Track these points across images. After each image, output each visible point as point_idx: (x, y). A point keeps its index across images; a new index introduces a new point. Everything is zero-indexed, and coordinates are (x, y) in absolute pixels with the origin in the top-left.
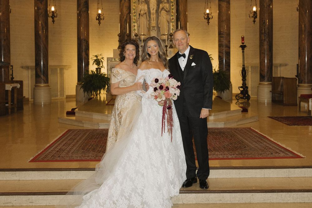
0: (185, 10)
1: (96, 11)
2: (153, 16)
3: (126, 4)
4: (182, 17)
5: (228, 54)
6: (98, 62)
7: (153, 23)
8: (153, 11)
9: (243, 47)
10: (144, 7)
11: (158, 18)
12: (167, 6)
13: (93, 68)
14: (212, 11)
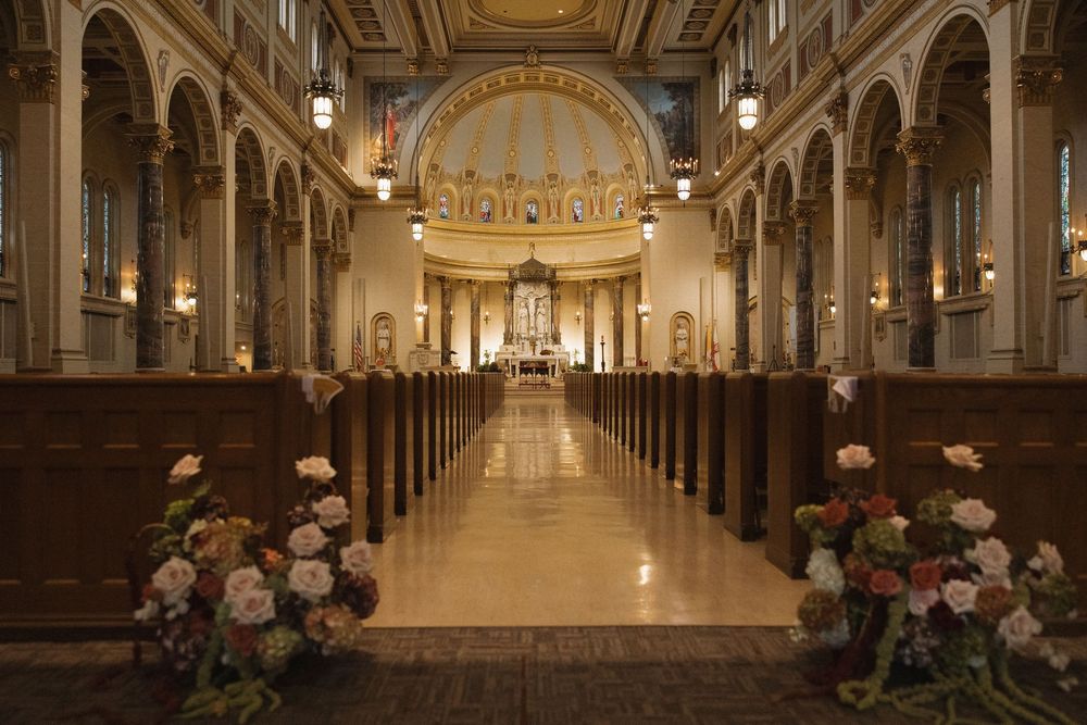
0: (558, 313)
1: (484, 313)
2: (532, 319)
3: (510, 309)
4: (555, 318)
5: (592, 350)
6: (487, 356)
7: (532, 325)
8: (532, 315)
9: (603, 344)
10: (524, 311)
11: (536, 318)
12: (543, 310)
13: (482, 361)
14: (581, 312)
